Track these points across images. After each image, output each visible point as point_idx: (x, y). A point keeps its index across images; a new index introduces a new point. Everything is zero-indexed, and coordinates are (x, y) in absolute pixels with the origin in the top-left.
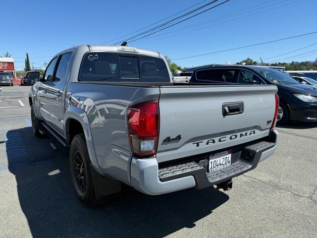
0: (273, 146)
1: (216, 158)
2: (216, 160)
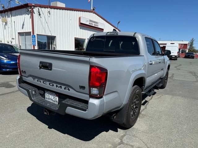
1: (49, 94)
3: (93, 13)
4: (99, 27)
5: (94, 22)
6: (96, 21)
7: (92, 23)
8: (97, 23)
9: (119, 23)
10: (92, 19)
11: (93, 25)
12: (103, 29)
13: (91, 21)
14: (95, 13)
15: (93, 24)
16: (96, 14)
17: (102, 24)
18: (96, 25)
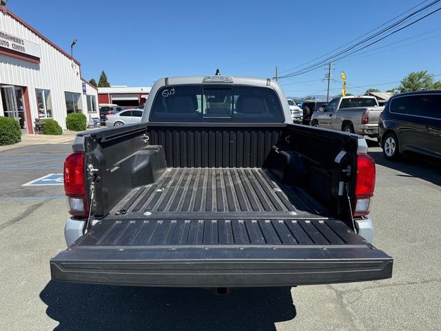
3: (4, 14)
4: (27, 52)
5: (13, 39)
6: (20, 37)
7: (5, 40)
8: (18, 40)
9: (74, 43)
11: (11, 48)
12: (38, 59)
13: (1, 34)
14: (9, 15)
15: (11, 43)
16: (13, 17)
17: (32, 44)
18: (18, 47)
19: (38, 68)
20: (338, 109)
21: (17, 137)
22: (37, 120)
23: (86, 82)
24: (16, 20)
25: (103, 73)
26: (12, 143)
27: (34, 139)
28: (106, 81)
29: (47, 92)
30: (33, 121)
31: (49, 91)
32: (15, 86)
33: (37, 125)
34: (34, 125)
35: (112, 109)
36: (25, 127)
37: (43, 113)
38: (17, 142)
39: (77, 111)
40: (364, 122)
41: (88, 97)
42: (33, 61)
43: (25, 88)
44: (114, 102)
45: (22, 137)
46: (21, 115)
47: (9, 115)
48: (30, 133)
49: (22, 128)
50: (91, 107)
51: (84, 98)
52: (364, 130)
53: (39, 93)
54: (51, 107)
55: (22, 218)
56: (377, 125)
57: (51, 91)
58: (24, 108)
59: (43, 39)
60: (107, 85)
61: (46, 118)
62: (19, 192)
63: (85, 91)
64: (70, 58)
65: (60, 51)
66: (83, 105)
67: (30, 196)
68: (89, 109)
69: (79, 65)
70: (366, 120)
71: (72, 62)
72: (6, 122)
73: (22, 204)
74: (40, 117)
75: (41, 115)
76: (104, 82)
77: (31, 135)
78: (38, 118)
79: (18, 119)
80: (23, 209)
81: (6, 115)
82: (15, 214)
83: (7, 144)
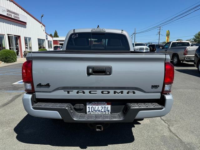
0: (162, 109)
1: (94, 105)
2: (94, 106)
3: (10, 1)
4: (21, 20)
5: (14, 13)
6: (17, 12)
7: (10, 14)
8: (16, 14)
9: (42, 16)
10: (9, 9)
11: (13, 17)
12: (26, 23)
13: (8, 11)
14: (12, 2)
15: (13, 15)
16: (14, 3)
17: (23, 16)
18: (16, 17)
19: (25, 27)
20: (170, 47)
21: (15, 59)
22: (25, 52)
23: (48, 34)
24: (16, 4)
25: (56, 31)
26: (12, 62)
27: (23, 60)
28: (57, 35)
29: (30, 39)
30: (23, 52)
31: (30, 38)
32: (14, 35)
33: (24, 54)
34: (23, 54)
35: (59, 47)
36: (19, 54)
37: (28, 48)
38: (15, 62)
39: (43, 48)
40: (185, 54)
41: (48, 41)
42: (23, 24)
43: (19, 37)
44: (60, 44)
45: (17, 59)
46: (17, 49)
47: (12, 49)
48: (21, 58)
49: (18, 55)
50: (50, 46)
51: (46, 42)
52: (185, 58)
53: (26, 39)
54: (31, 46)
55: (9, 104)
56: (194, 56)
57: (32, 38)
58: (19, 46)
59: (28, 14)
60: (57, 37)
61: (29, 50)
62: (10, 87)
63: (47, 38)
64: (41, 23)
65: (36, 20)
66: (46, 45)
67: (15, 90)
68: (49, 47)
69: (44, 26)
70: (186, 53)
71: (41, 25)
72: (10, 52)
73: (10, 95)
74: (26, 50)
75: (27, 49)
76: (56, 35)
77: (22, 58)
78: (25, 50)
79: (15, 51)
80: (10, 98)
81: (10, 49)
82: (6, 101)
83: (10, 62)
